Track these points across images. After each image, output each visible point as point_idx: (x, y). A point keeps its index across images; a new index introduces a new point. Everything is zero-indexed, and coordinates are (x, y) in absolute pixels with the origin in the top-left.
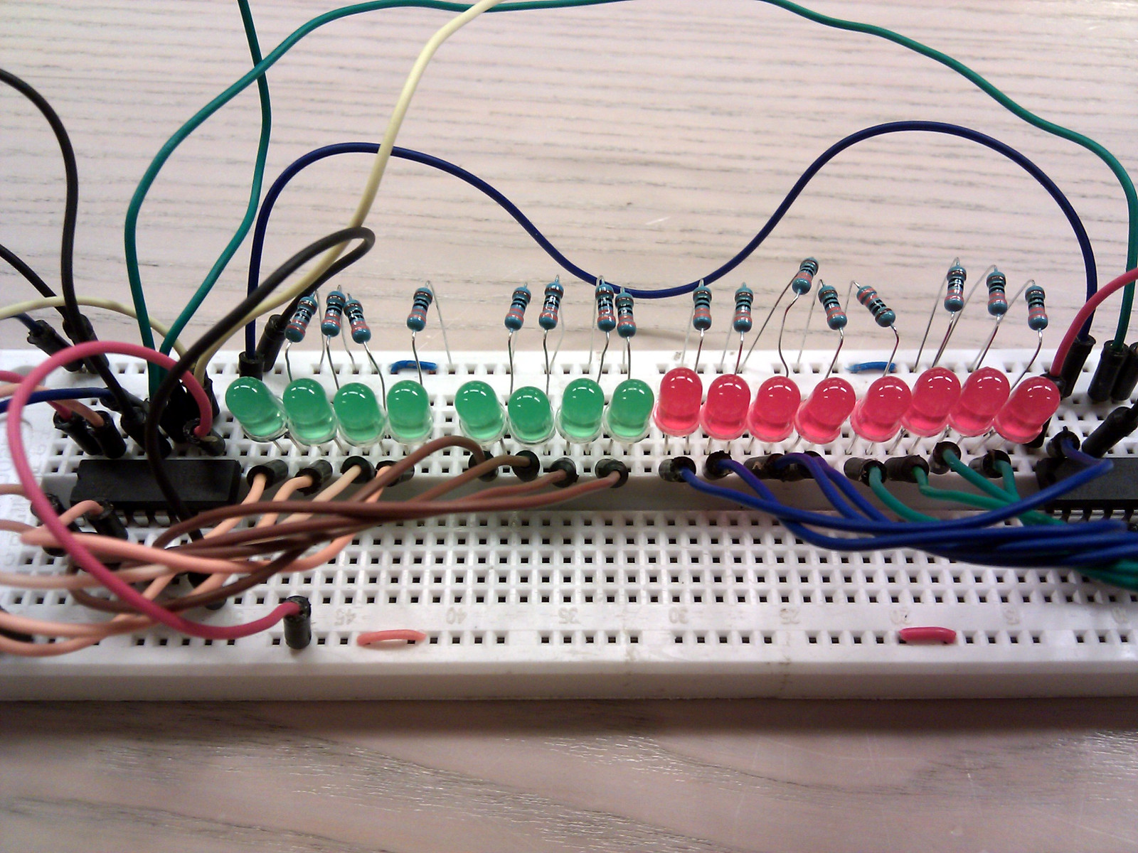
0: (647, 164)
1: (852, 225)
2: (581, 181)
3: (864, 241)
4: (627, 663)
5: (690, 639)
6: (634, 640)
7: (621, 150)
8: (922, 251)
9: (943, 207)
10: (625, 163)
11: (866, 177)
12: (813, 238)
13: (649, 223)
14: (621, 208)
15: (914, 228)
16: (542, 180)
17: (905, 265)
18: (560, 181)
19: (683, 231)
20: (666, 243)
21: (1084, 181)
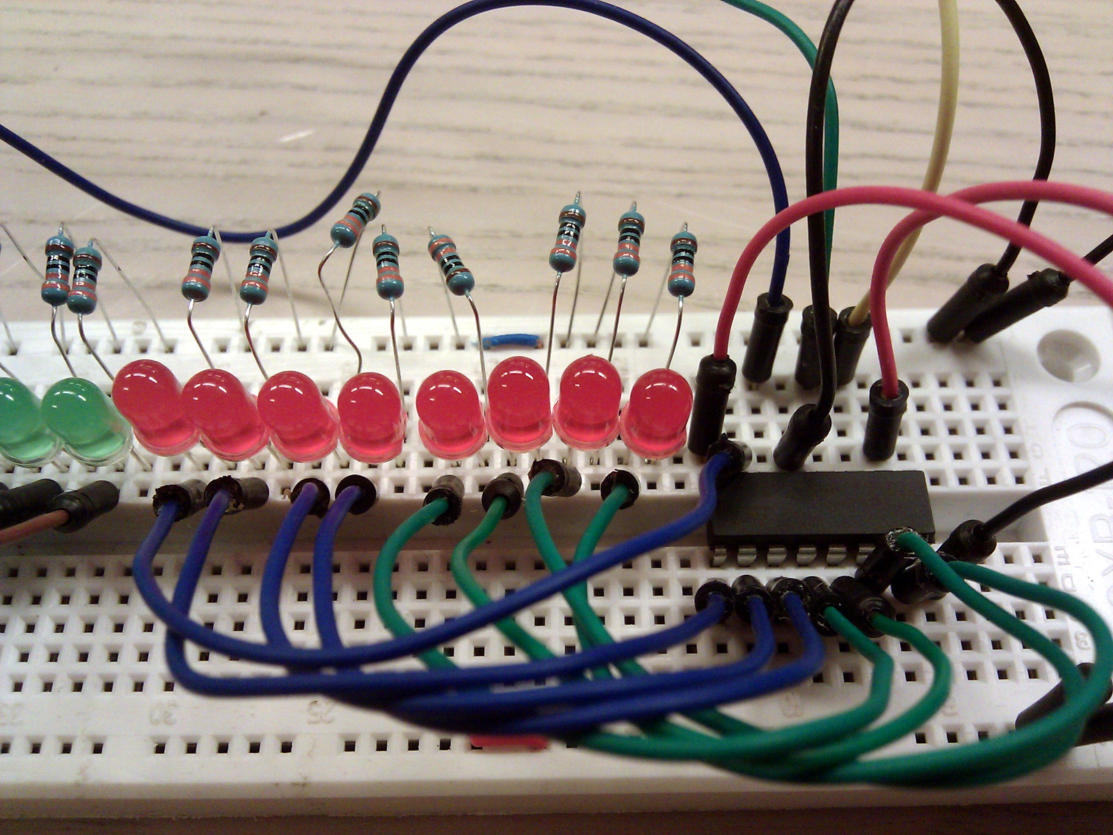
0: (297, 60)
1: (551, 141)
2: (206, 83)
3: (563, 162)
4: (77, 785)
5: (175, 748)
6: (98, 749)
7: (267, 42)
8: (638, 176)
9: (672, 115)
10: (271, 60)
11: (580, 77)
12: (497, 159)
13: (287, 139)
14: (252, 120)
15: (632, 144)
16: (156, 84)
17: (610, 195)
18: (180, 84)
19: (328, 149)
20: (302, 165)
21: (865, 77)
